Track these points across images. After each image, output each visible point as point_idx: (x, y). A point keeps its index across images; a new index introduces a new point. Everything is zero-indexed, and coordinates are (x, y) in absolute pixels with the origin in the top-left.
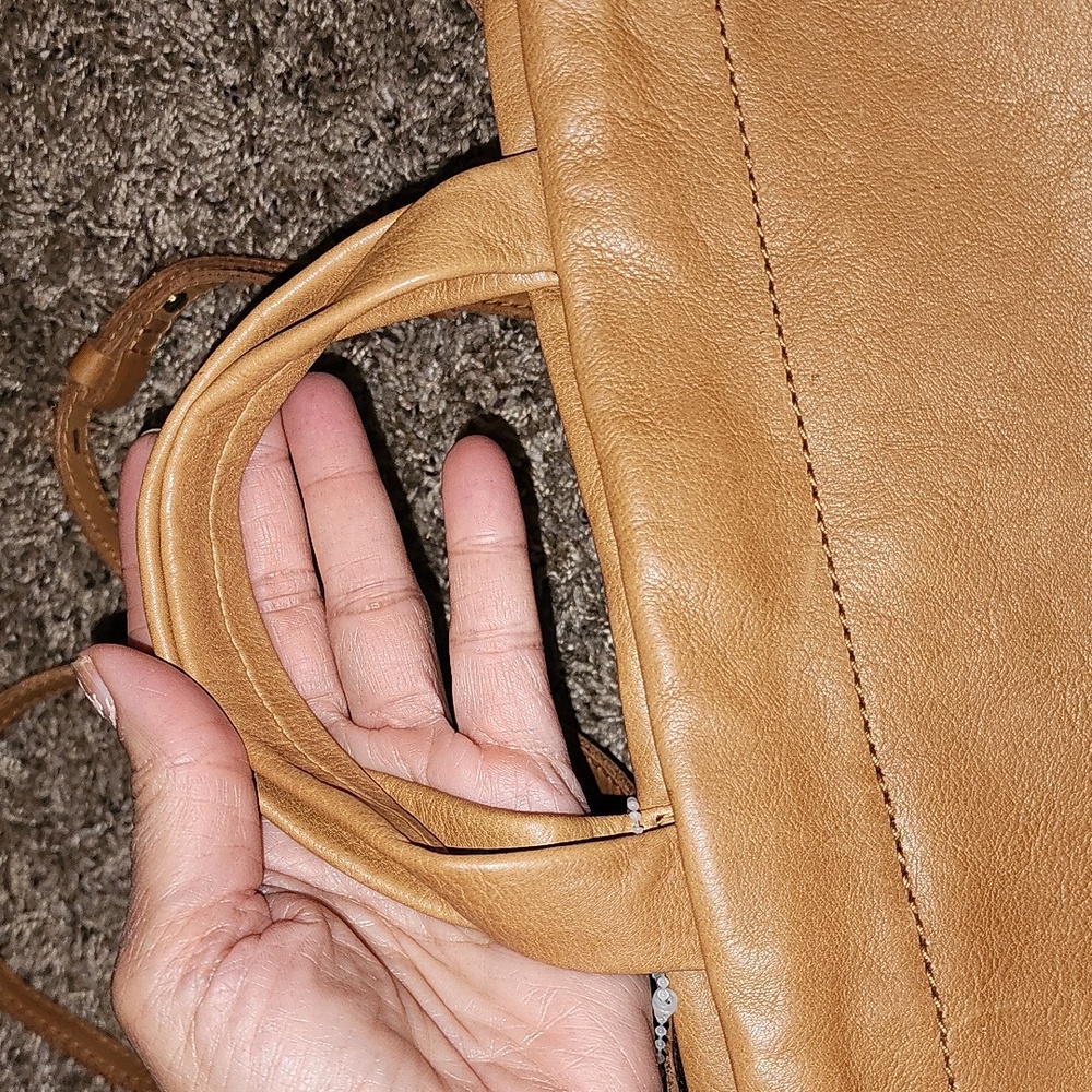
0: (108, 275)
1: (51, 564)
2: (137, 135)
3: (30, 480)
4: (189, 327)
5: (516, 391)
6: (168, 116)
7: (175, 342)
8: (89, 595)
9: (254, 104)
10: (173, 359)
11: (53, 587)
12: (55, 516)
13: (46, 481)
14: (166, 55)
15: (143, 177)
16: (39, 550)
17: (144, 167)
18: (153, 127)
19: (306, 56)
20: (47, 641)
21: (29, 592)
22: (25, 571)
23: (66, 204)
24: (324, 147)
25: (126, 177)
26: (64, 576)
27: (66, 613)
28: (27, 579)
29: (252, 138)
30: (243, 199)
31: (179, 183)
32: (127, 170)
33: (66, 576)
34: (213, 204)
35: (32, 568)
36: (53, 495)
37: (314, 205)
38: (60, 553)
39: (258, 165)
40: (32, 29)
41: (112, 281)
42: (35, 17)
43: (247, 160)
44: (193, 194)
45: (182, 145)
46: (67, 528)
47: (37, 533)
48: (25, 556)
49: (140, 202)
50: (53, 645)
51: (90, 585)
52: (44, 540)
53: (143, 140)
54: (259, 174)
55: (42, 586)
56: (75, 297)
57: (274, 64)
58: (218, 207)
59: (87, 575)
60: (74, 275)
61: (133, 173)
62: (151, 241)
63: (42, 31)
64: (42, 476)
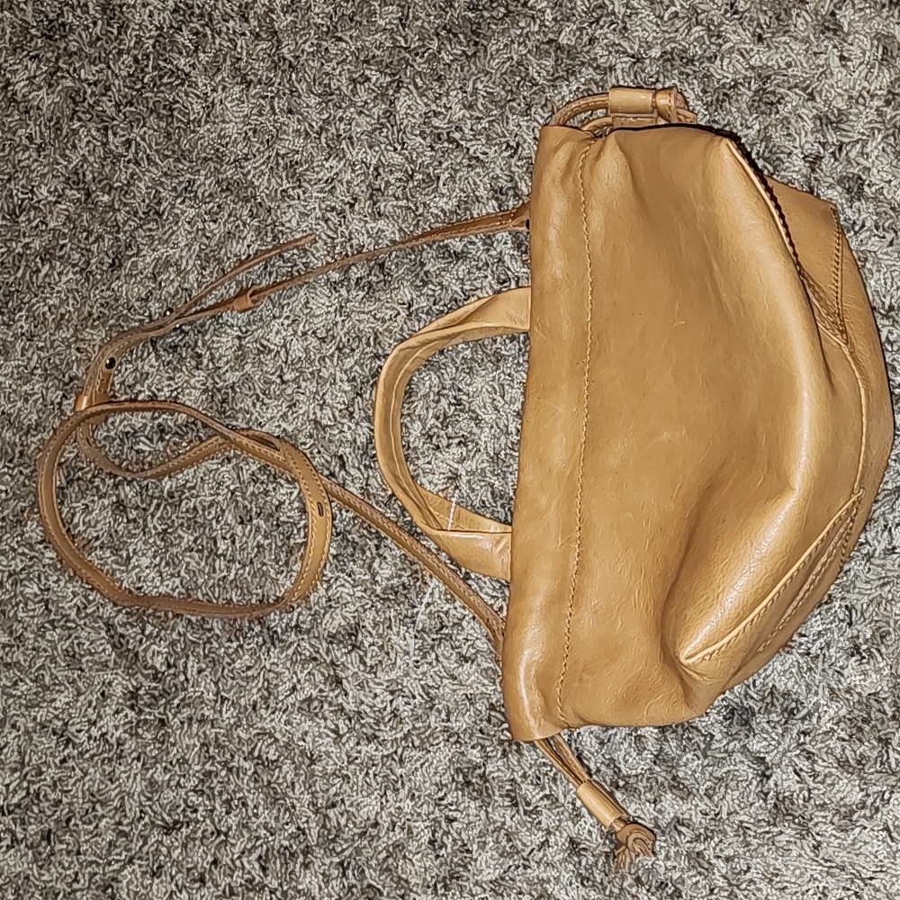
0: (265, 369)
1: (223, 511)
2: (285, 302)
3: (215, 467)
4: (302, 398)
5: (457, 441)
6: (302, 293)
7: (295, 405)
8: (240, 527)
9: (343, 291)
10: (293, 413)
11: (222, 522)
12: (228, 487)
13: (224, 468)
14: (303, 264)
15: (286, 322)
16: (217, 503)
17: (287, 317)
18: (294, 299)
19: (370, 271)
20: (217, 549)
21: (211, 524)
22: (210, 513)
23: (246, 332)
24: (374, 316)
25: (278, 321)
26: (229, 517)
27: (228, 536)
28: (210, 517)
29: (342, 307)
30: (334, 337)
31: (304, 327)
32: (280, 317)
33: (230, 517)
34: (319, 339)
35: (213, 512)
36: (227, 475)
37: (368, 344)
38: (228, 505)
39: (343, 321)
40: (238, 243)
41: (267, 372)
42: (240, 237)
43: (339, 319)
44: (310, 333)
45: (307, 308)
46: (233, 493)
47: (218, 494)
48: (211, 505)
49: (284, 334)
50: (220, 552)
51: (242, 523)
52: (220, 498)
53: (288, 304)
54: (343, 326)
55: (218, 522)
56: (248, 378)
57: (355, 273)
58: (323, 340)
59: (240, 517)
60: (248, 367)
61: (281, 320)
62: (287, 353)
63: (243, 244)
64: (222, 466)
